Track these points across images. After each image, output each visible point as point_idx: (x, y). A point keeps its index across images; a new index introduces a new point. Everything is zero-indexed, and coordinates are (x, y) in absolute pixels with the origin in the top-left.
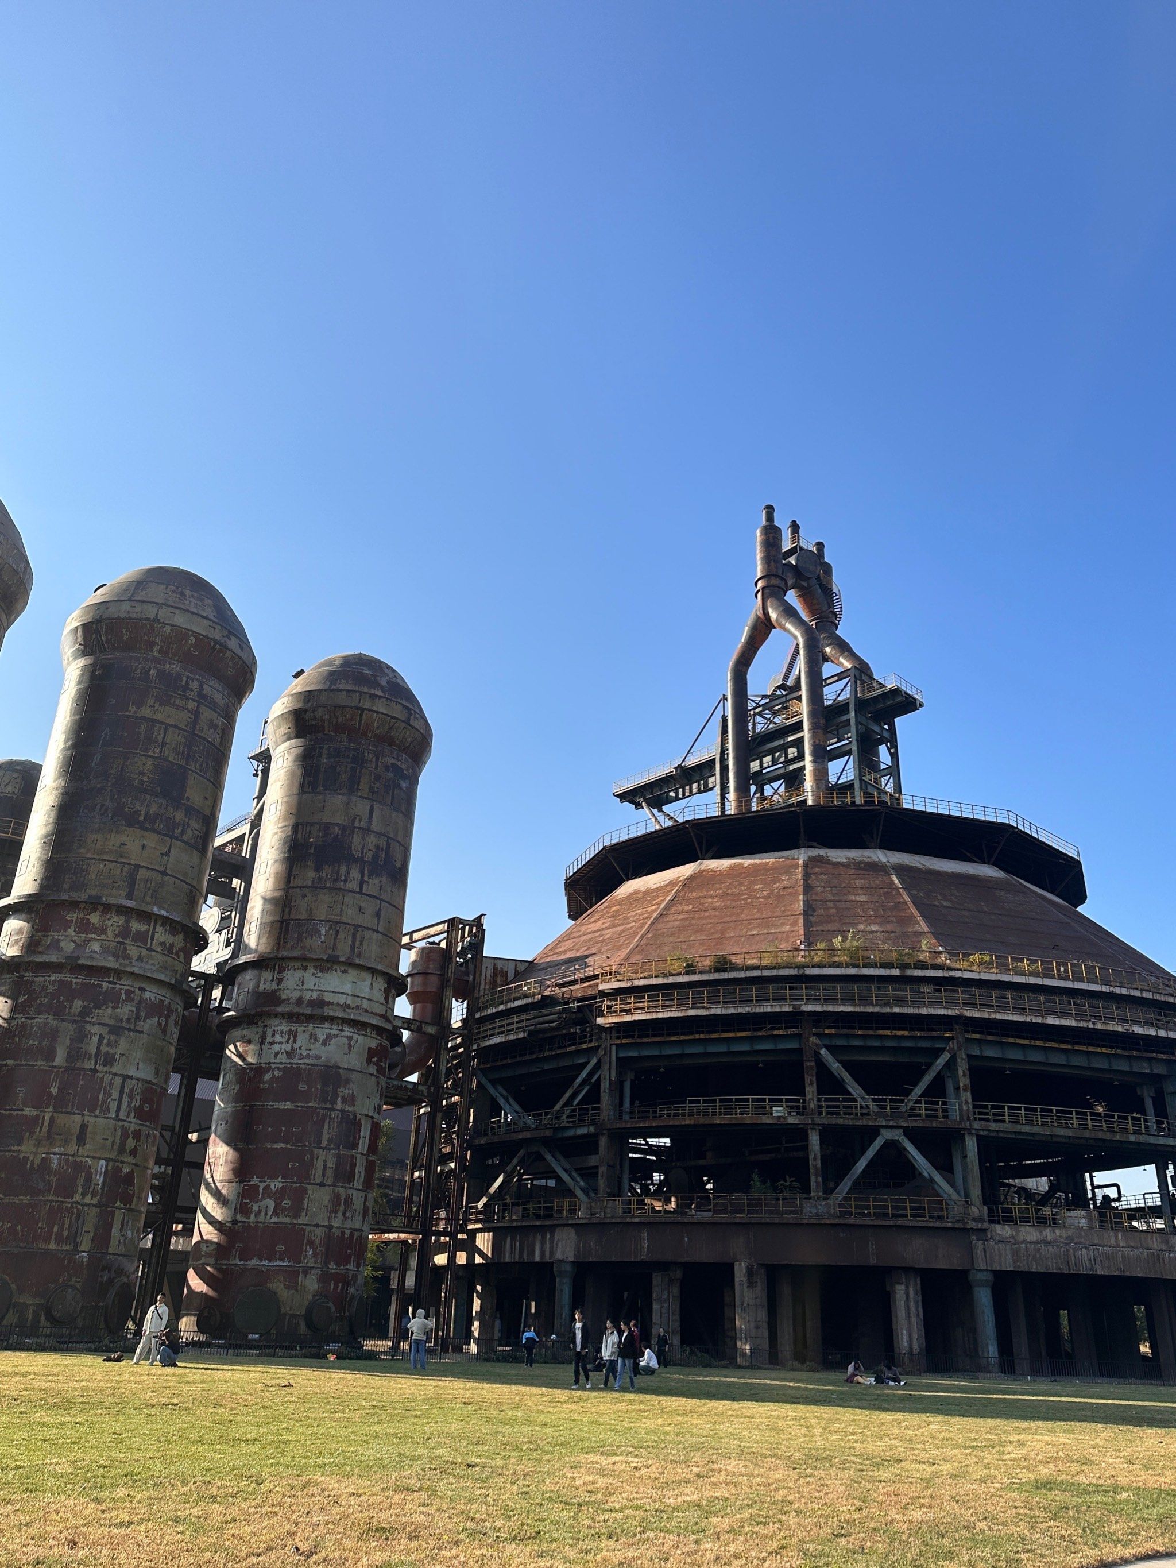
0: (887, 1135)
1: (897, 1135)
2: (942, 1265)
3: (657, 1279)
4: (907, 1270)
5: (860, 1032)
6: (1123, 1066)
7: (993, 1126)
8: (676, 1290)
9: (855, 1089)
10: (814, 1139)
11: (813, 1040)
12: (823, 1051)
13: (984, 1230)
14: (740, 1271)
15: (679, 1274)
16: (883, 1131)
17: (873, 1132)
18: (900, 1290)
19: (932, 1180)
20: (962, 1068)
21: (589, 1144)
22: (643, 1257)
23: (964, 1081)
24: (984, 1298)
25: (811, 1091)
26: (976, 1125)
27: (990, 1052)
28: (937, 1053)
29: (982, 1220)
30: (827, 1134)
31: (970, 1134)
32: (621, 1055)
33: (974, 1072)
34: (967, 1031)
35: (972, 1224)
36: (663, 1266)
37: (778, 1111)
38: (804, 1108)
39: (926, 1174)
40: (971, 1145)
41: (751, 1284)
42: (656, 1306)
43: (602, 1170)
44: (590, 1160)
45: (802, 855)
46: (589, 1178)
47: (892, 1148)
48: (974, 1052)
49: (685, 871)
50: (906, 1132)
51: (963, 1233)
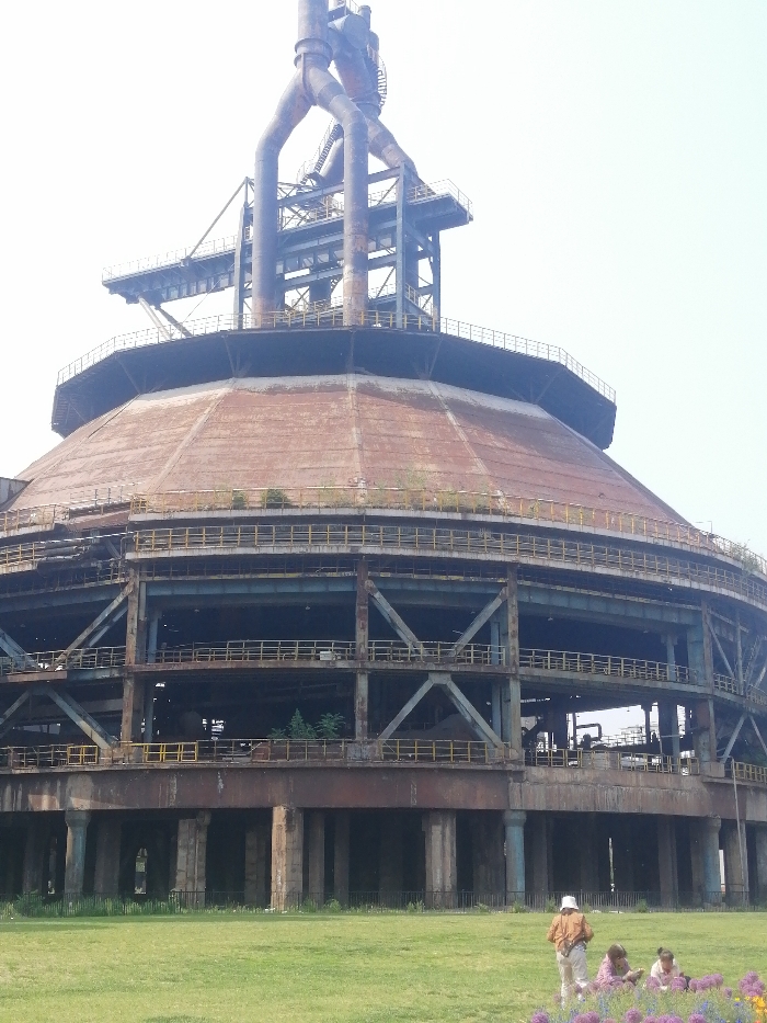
0: (434, 680)
1: (446, 680)
2: (480, 805)
3: (185, 828)
4: (445, 811)
5: (416, 576)
6: (654, 615)
7: (537, 672)
8: (203, 837)
9: (406, 634)
10: (363, 685)
11: (369, 583)
12: (378, 595)
13: (521, 772)
14: (279, 815)
15: (207, 819)
16: (431, 676)
17: (423, 676)
18: (436, 831)
19: (475, 723)
20: (512, 615)
21: (114, 688)
22: (172, 804)
23: (513, 627)
24: (515, 836)
25: (362, 635)
26: (522, 671)
27: (539, 599)
28: (487, 599)
29: (520, 763)
30: (376, 679)
31: (515, 679)
32: (152, 593)
33: (525, 621)
34: (520, 578)
35: (511, 767)
36: (191, 813)
37: (325, 655)
38: (354, 651)
39: (468, 718)
40: (515, 689)
41: (289, 828)
42: (181, 853)
43: (127, 715)
44: (112, 705)
45: (351, 381)
46: (110, 724)
47: (439, 692)
48: (525, 599)
49: (218, 391)
50: (457, 678)
51: (502, 775)
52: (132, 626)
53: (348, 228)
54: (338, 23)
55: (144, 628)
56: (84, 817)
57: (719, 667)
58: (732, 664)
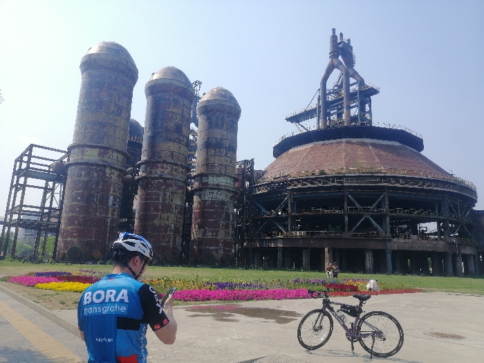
0: (365, 216)
1: (368, 217)
2: (379, 248)
3: (304, 251)
4: (370, 250)
5: (359, 190)
8: (309, 254)
10: (346, 218)
11: (347, 192)
12: (349, 195)
13: (390, 240)
14: (326, 249)
15: (310, 250)
17: (362, 216)
18: (367, 254)
19: (377, 227)
20: (387, 199)
21: (286, 219)
22: (301, 246)
23: (387, 202)
24: (389, 256)
25: (346, 206)
26: (390, 214)
27: (394, 195)
28: (380, 195)
29: (390, 238)
30: (350, 216)
31: (388, 216)
32: (294, 197)
33: (390, 201)
34: (388, 190)
35: (387, 238)
36: (306, 248)
37: (337, 211)
38: (344, 210)
39: (375, 226)
40: (388, 219)
41: (329, 253)
42: (304, 258)
43: (289, 225)
44: (286, 223)
45: (344, 140)
46: (286, 227)
47: (367, 220)
48: (391, 195)
49: (310, 145)
50: (371, 216)
51: (385, 241)
52: (289, 204)
53: (344, 99)
54: (341, 46)
55: (292, 205)
56: (281, 248)
57: (451, 210)
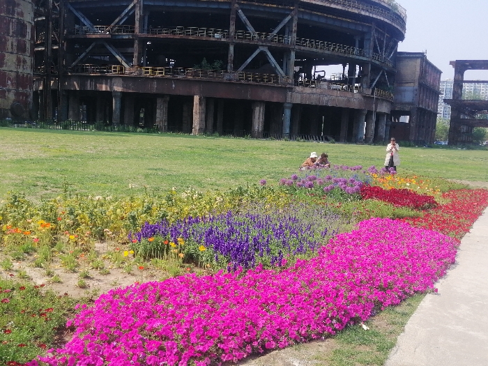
0: (261, 49)
1: (265, 49)
2: (275, 100)
3: (159, 101)
4: (261, 102)
5: (257, 4)
6: (353, 27)
7: (302, 48)
8: (166, 105)
9: (251, 29)
10: (232, 48)
11: (237, 5)
12: (240, 11)
13: (292, 88)
14: (196, 98)
15: (168, 99)
16: (260, 47)
17: (256, 47)
18: (257, 109)
19: (276, 67)
20: (295, 24)
21: (130, 43)
22: (154, 91)
23: (295, 29)
24: (288, 113)
25: (232, 28)
26: (297, 47)
27: (306, 17)
28: (286, 15)
29: (292, 84)
30: (237, 47)
31: (294, 51)
33: (300, 26)
34: (300, 7)
35: (288, 86)
36: (162, 96)
37: (217, 35)
38: (229, 34)
39: (273, 65)
40: (293, 54)
41: (200, 104)
42: (158, 111)
43: (136, 54)
44: (129, 50)
46: (129, 58)
47: (262, 54)
48: (301, 16)
50: (270, 49)
51: (285, 89)
52: (137, 17)
55: (142, 19)
56: (119, 94)
57: (375, 50)
58: (381, 49)
